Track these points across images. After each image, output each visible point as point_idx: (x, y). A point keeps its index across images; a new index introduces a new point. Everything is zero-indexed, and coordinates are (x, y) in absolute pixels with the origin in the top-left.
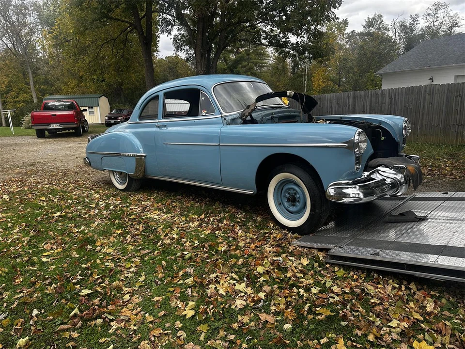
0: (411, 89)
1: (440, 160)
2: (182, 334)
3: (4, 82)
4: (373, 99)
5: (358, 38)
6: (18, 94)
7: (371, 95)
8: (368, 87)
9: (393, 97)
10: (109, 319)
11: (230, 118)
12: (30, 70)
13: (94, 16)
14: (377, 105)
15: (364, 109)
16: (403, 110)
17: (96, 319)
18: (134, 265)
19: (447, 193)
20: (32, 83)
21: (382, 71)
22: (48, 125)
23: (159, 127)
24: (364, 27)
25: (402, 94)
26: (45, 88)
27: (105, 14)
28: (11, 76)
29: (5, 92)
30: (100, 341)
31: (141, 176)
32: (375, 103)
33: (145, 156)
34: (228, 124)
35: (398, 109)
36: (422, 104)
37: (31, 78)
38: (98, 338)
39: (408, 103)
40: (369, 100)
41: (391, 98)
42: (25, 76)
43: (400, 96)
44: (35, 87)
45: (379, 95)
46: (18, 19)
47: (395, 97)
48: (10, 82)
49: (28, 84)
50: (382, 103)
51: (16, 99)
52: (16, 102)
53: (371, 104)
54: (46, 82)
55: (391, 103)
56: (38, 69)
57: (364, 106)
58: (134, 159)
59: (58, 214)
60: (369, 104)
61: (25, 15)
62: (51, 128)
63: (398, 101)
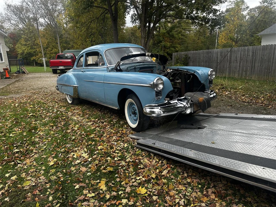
0: (266, 46)
1: (264, 93)
2: (42, 172)
3: (45, 42)
4: (242, 53)
5: (257, 10)
6: (52, 49)
7: (241, 50)
8: (255, 43)
9: (255, 52)
10: (18, 163)
11: (111, 68)
12: (58, 36)
13: (83, 6)
14: (244, 57)
15: (236, 59)
16: (260, 60)
17: (12, 162)
18: (47, 141)
19: (237, 114)
20: (59, 43)
21: (262, 33)
22: (58, 67)
23: (82, 71)
24: (261, 3)
25: (260, 50)
26: (66, 45)
27: (89, 5)
28: (49, 39)
29: (46, 48)
30: (8, 171)
31: (77, 97)
32: (244, 55)
33: (77, 87)
34: (110, 71)
35: (257, 60)
36: (272, 56)
37: (58, 40)
38: (8, 170)
39: (263, 56)
40: (240, 53)
41: (253, 53)
42: (56, 39)
43: (259, 51)
44: (60, 45)
45: (246, 50)
46: (52, 8)
47: (256, 52)
48: (48, 43)
49: (57, 44)
50: (248, 55)
51: (51, 52)
52: (51, 53)
53: (241, 56)
54: (66, 42)
55: (253, 55)
56: (62, 35)
57: (236, 57)
58: (73, 88)
59: (31, 114)
60: (239, 56)
61: (56, 5)
62: (59, 68)
63: (258, 54)
